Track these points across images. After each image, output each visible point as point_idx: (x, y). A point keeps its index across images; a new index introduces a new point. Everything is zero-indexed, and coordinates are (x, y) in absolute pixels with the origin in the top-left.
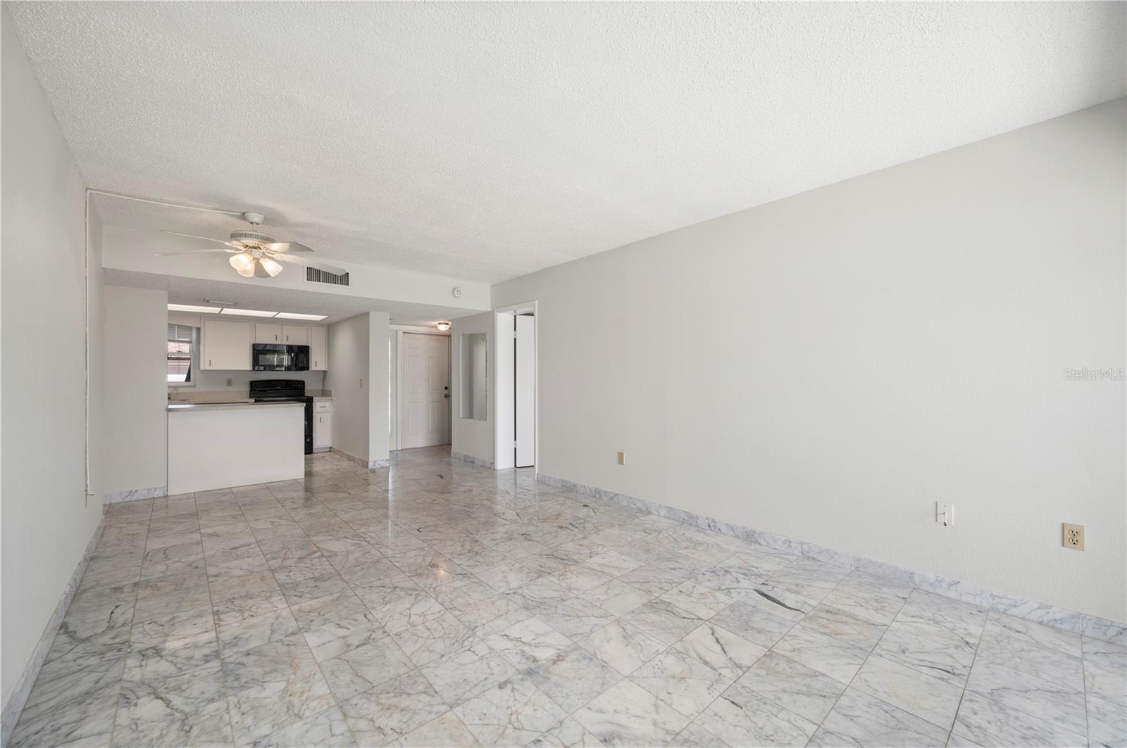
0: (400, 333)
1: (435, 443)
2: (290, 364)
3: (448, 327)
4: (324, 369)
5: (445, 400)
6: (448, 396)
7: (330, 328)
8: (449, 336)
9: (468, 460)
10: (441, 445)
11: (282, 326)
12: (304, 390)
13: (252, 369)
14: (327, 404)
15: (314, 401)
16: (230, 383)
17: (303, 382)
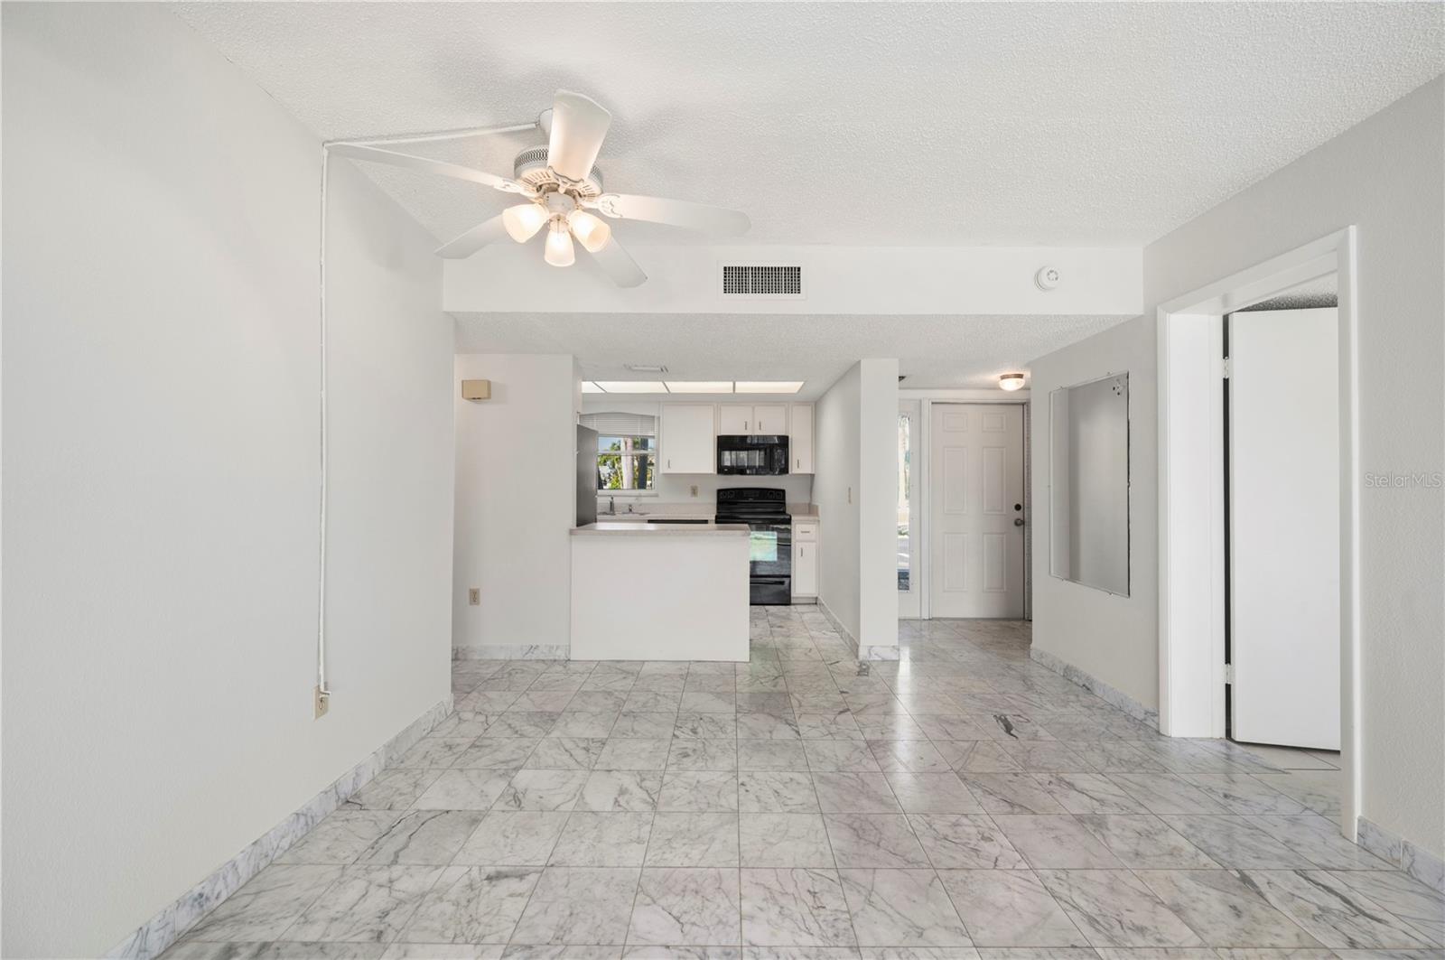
0: (927, 406)
1: (995, 614)
2: (762, 464)
3: (1021, 383)
4: (810, 472)
5: (1017, 531)
6: (1023, 523)
7: (815, 405)
8: (1025, 405)
9: (1075, 679)
10: (1008, 619)
11: (753, 408)
12: (784, 504)
13: (716, 472)
14: (812, 528)
15: (792, 523)
16: (694, 492)
17: (783, 491)
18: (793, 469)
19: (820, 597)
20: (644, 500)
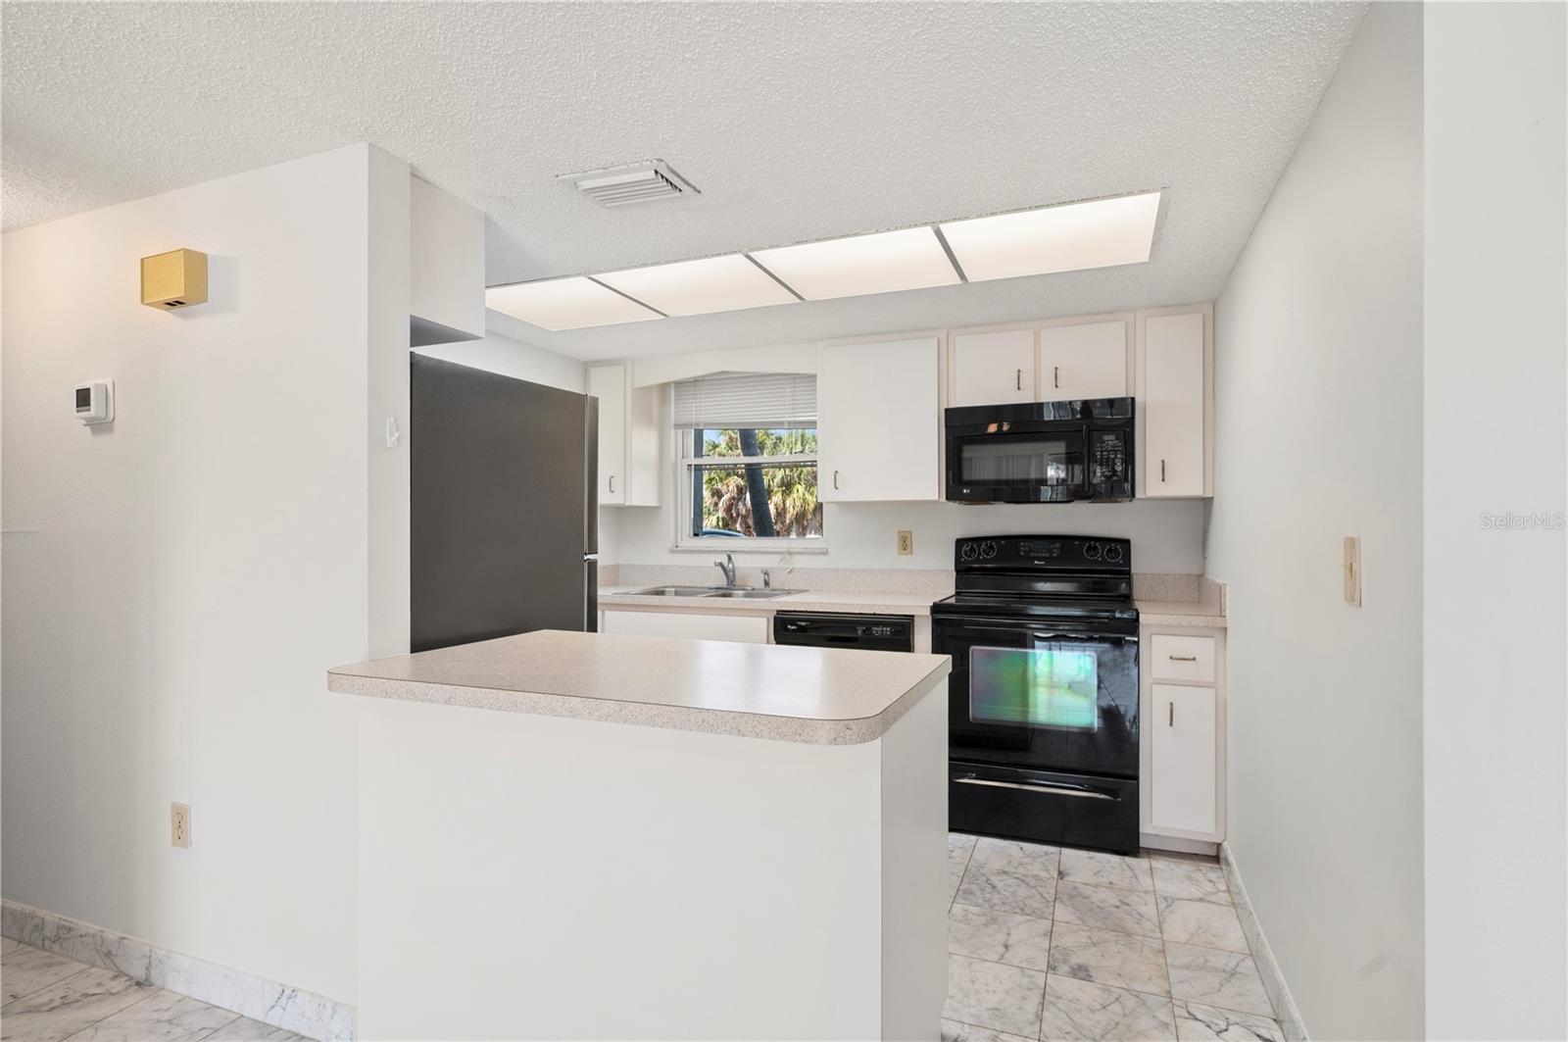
4: (1197, 494)
11: (1037, 334)
12: (1129, 573)
13: (943, 498)
14: (1202, 648)
15: (1142, 631)
16: (905, 543)
17: (1125, 543)
18: (1150, 483)
19: (1225, 845)
20: (800, 562)
